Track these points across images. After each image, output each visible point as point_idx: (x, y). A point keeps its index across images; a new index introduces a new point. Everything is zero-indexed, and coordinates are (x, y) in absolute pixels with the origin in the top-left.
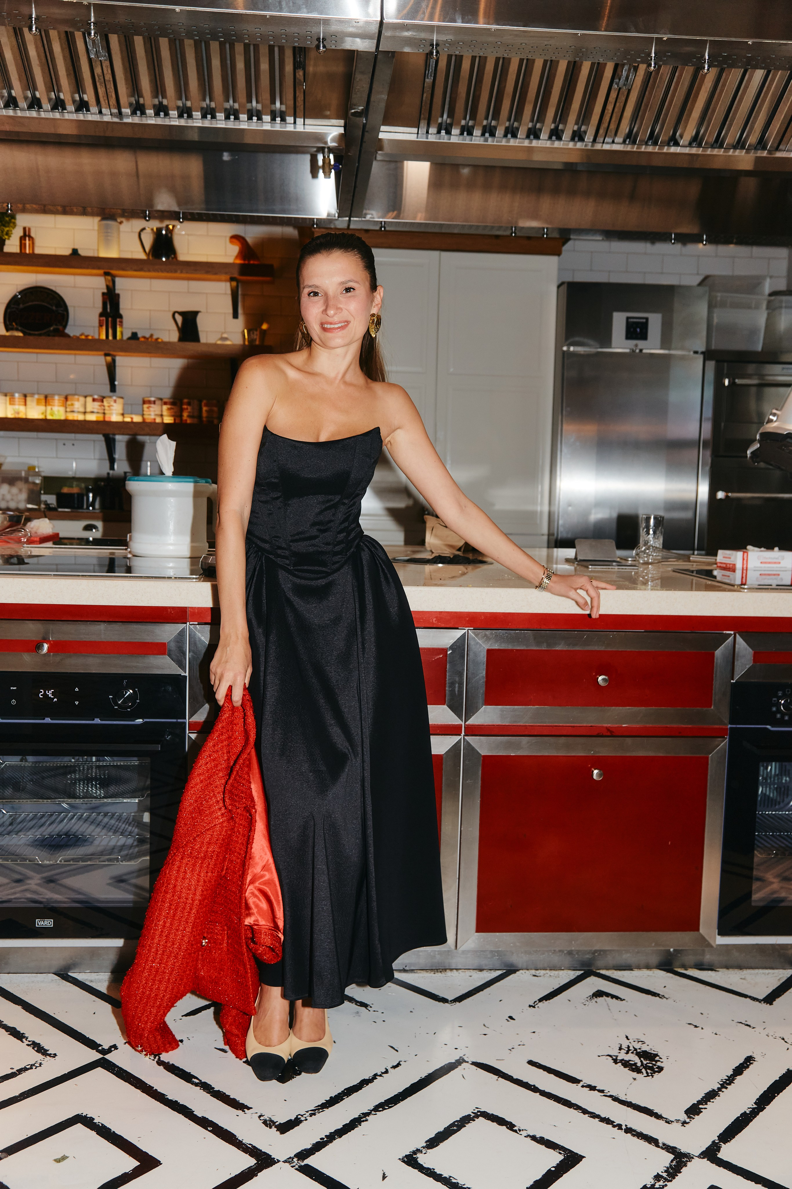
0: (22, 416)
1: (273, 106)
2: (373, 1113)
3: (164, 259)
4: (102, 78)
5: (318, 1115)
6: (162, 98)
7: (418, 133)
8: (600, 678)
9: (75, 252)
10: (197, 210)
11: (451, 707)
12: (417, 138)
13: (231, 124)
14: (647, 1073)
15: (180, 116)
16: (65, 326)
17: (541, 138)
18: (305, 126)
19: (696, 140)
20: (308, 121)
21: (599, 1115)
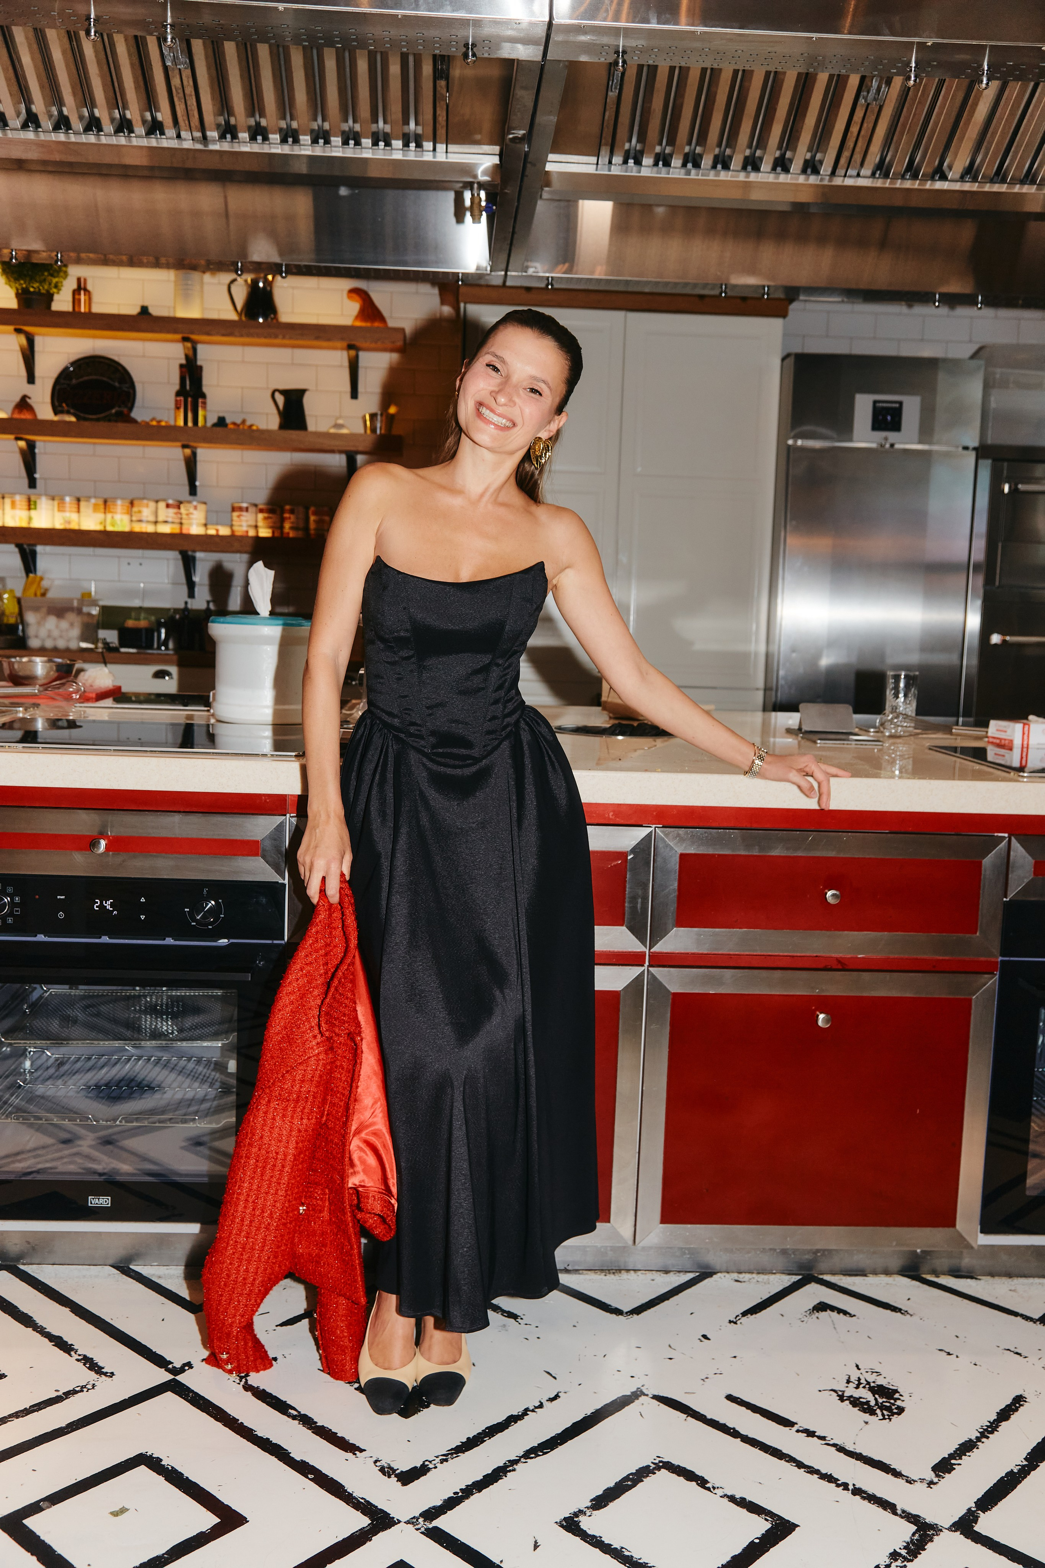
0: (74, 526)
1: (406, 127)
2: (523, 1460)
3: (261, 320)
4: (181, 91)
5: (450, 1461)
6: (260, 117)
7: (597, 164)
8: (829, 893)
9: (144, 310)
10: (306, 261)
11: (632, 929)
12: (597, 170)
13: (350, 152)
14: (883, 1415)
15: (284, 141)
16: (131, 409)
17: (761, 169)
18: (449, 154)
19: (970, 172)
20: (452, 148)
21: (818, 1470)
